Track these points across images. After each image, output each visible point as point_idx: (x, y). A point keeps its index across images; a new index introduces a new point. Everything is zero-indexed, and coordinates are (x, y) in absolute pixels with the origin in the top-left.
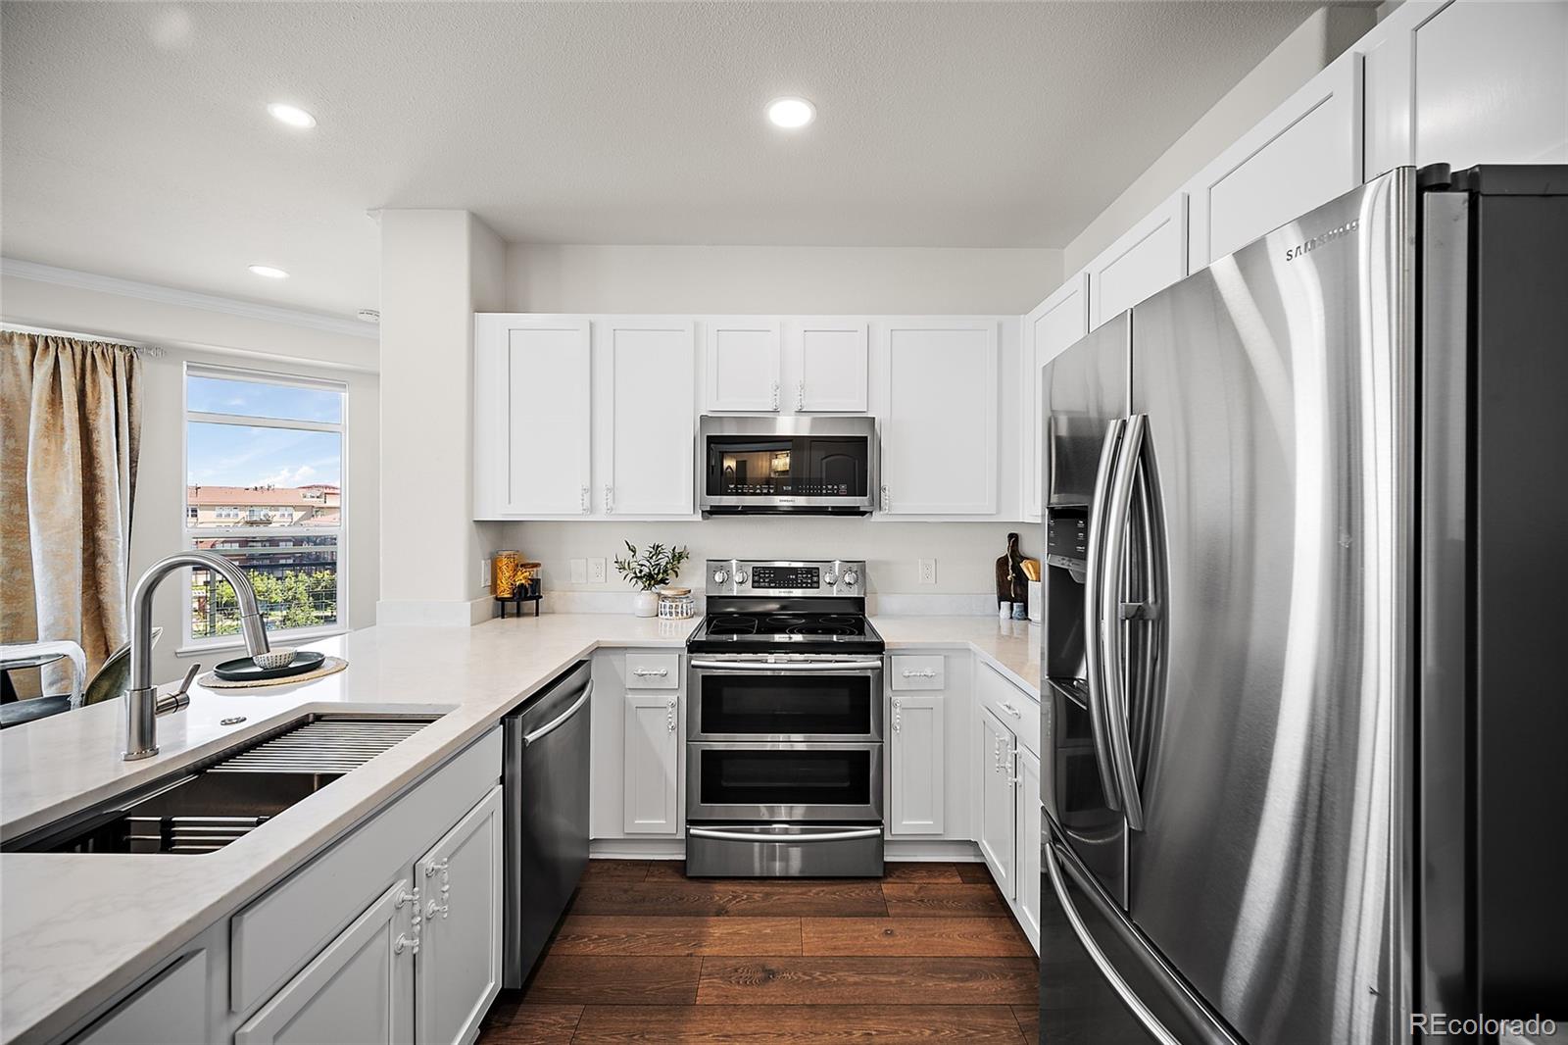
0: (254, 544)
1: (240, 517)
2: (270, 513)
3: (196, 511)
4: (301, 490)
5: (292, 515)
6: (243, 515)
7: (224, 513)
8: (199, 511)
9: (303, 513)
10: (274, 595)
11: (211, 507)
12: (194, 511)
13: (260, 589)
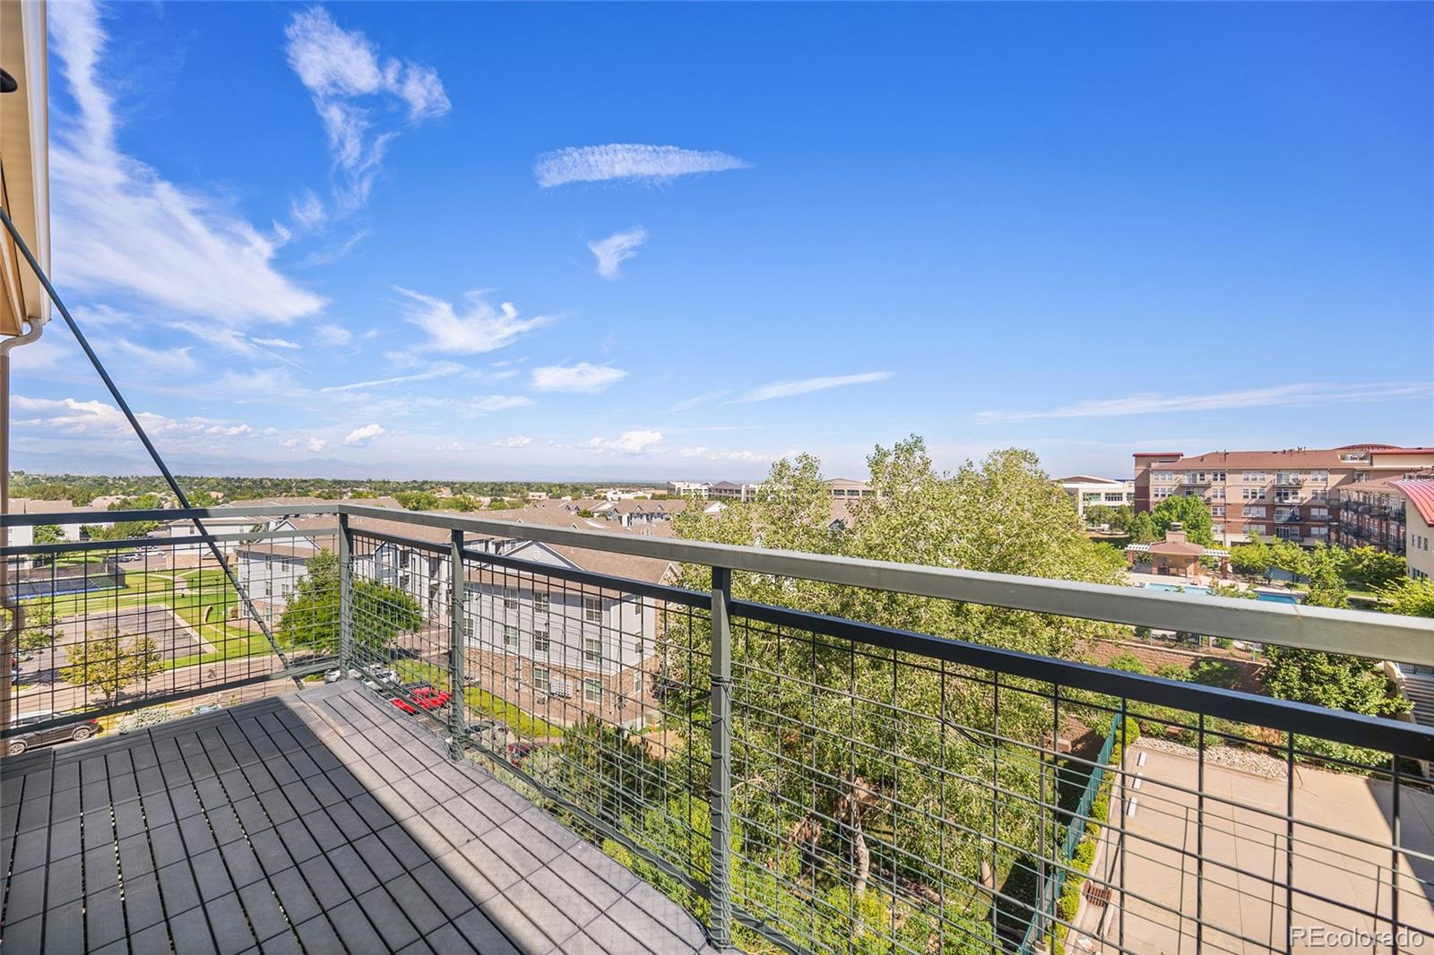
0: (1282, 509)
1: (1267, 482)
2: (1300, 477)
3: (1224, 475)
4: (1339, 451)
5: (1326, 479)
6: (1270, 479)
7: (1251, 477)
8: (1227, 475)
9: (1344, 476)
10: (1299, 566)
11: (1239, 471)
12: (1223, 475)
13: (1285, 558)
